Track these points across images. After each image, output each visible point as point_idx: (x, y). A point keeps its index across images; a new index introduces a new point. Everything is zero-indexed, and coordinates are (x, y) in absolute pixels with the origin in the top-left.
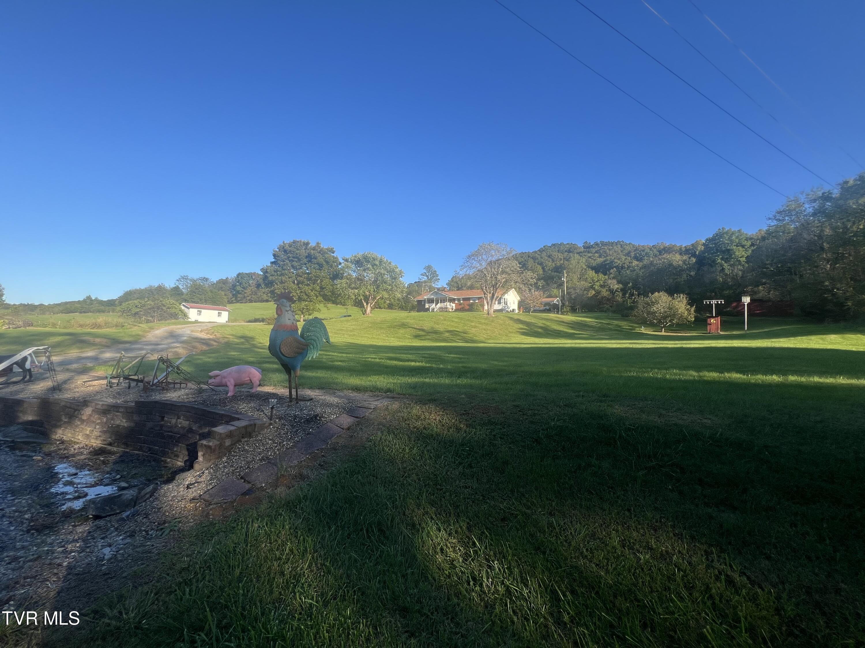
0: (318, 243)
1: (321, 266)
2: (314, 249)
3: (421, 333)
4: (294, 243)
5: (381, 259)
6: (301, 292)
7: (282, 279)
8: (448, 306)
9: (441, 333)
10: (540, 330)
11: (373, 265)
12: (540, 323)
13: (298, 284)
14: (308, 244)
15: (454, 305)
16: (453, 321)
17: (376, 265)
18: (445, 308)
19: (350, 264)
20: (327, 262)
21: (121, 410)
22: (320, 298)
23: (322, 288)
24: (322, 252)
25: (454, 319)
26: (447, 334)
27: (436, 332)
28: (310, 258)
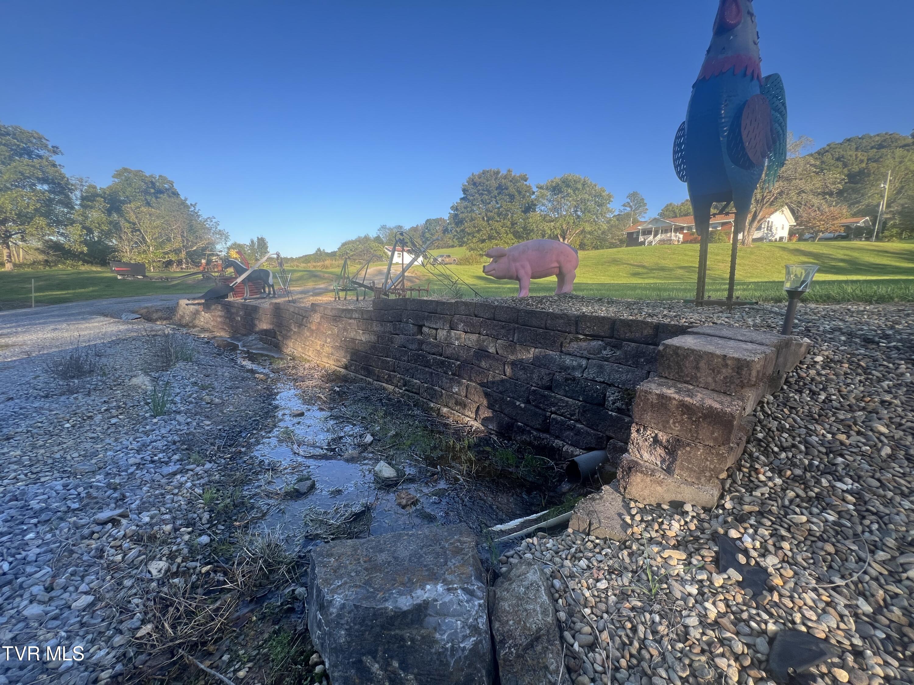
0: (509, 171)
1: (512, 197)
2: (505, 178)
3: (640, 270)
4: (483, 173)
5: (585, 182)
6: (492, 229)
7: (471, 216)
8: (673, 238)
9: (671, 270)
10: (841, 264)
11: (575, 189)
12: (840, 254)
13: (488, 221)
14: (498, 173)
15: (681, 236)
16: (686, 255)
17: (579, 190)
18: (668, 240)
19: (545, 192)
20: (520, 192)
21: (356, 315)
22: (511, 236)
23: (513, 224)
24: (514, 181)
25: (687, 252)
26: (680, 272)
27: (663, 269)
28: (500, 188)
